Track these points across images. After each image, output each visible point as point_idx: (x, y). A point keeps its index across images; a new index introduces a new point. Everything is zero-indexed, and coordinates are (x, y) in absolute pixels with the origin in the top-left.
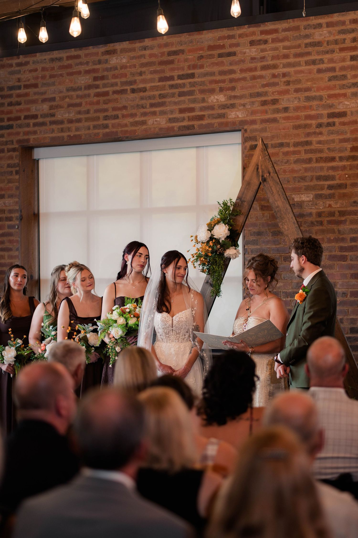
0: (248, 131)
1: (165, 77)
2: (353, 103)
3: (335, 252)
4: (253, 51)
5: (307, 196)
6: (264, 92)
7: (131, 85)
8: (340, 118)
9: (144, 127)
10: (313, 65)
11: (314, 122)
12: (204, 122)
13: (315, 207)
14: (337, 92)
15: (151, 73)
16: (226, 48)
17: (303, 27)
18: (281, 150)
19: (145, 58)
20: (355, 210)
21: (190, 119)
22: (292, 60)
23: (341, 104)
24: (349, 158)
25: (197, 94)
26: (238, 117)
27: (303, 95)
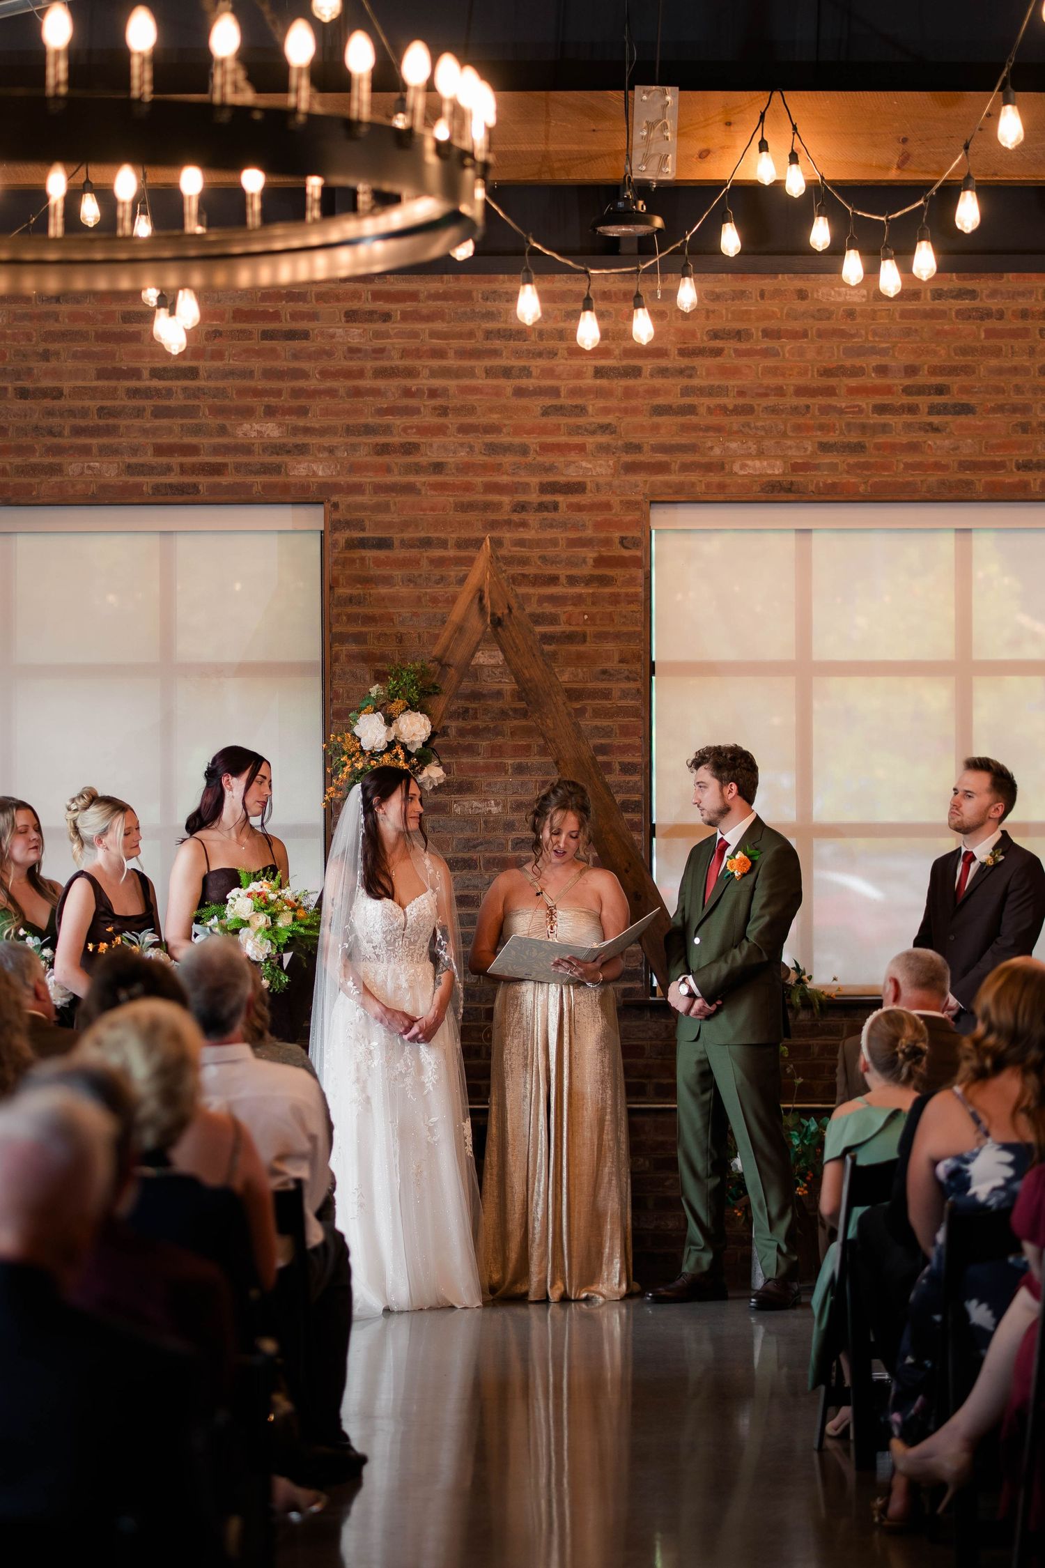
0: (341, 507)
1: (114, 368)
2: (601, 466)
4: (355, 335)
5: (490, 656)
6: (382, 427)
7: (17, 380)
8: (570, 495)
9: (56, 479)
10: (504, 377)
11: (506, 499)
12: (224, 480)
13: (510, 680)
14: (563, 439)
15: (75, 356)
16: (284, 321)
17: (480, 296)
18: (425, 554)
19: (57, 320)
21: (183, 470)
22: (452, 362)
23: (572, 468)
24: (589, 581)
25: (204, 414)
26: (315, 474)
27: (480, 441)
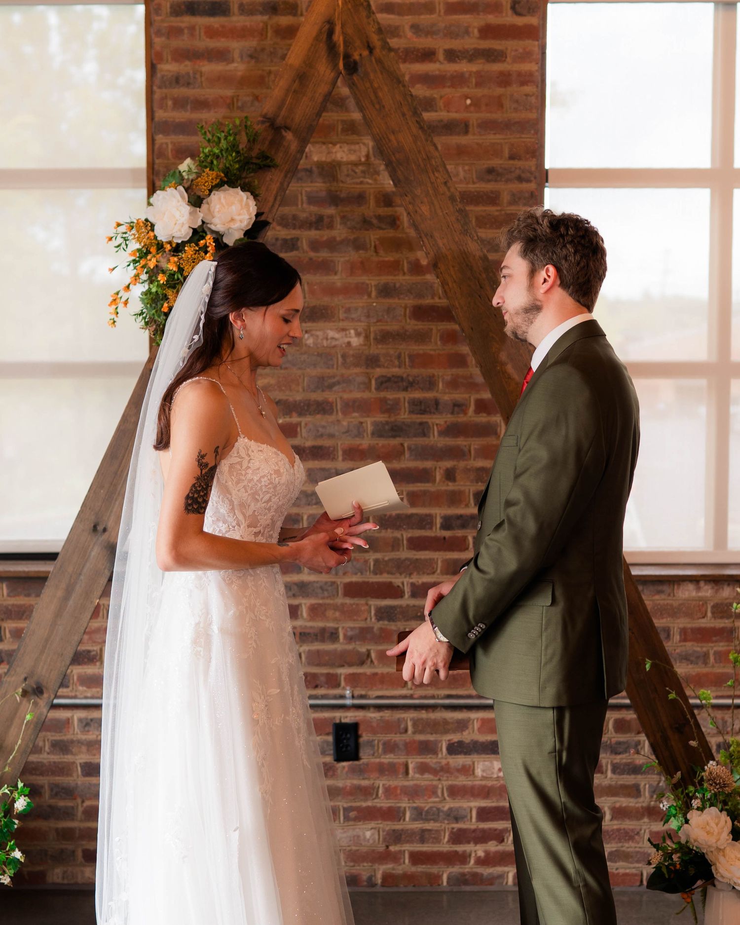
3: (433, 298)
5: (350, 150)
13: (373, 181)
20: (492, 192)
24: (472, 56)
